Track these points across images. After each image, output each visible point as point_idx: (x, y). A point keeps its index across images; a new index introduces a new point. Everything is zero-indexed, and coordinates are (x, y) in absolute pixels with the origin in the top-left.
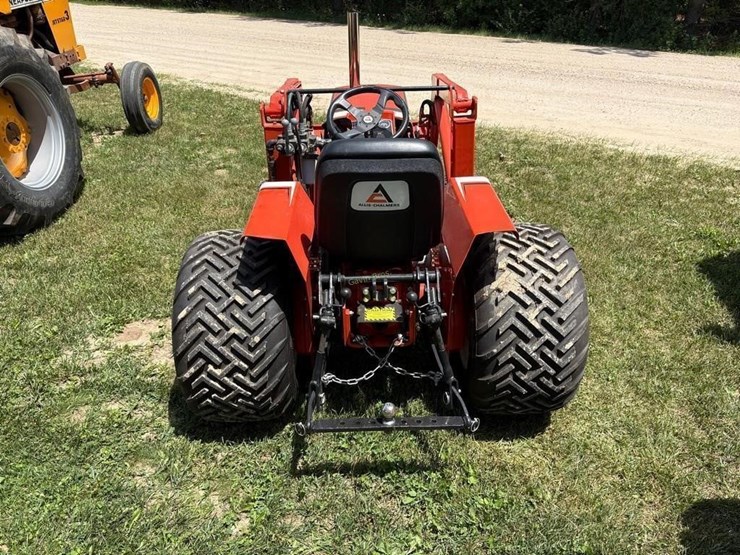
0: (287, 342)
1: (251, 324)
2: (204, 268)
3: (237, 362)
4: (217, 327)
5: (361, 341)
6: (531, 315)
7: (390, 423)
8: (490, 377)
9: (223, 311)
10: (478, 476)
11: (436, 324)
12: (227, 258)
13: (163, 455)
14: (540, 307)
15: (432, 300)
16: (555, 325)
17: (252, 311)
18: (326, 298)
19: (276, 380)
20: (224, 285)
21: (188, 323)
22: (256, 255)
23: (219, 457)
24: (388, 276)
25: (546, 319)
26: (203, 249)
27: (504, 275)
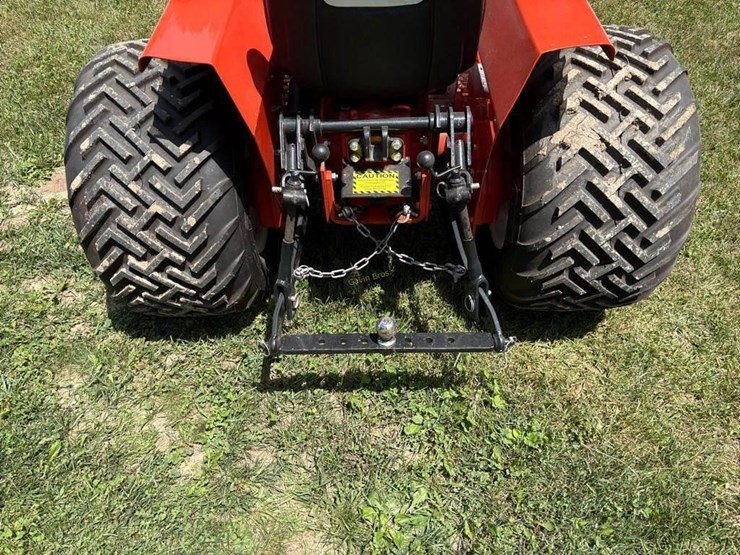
0: (240, 220)
1: (181, 198)
2: (101, 107)
3: (167, 253)
4: (130, 203)
5: (350, 216)
6: (611, 187)
7: (388, 345)
8: (536, 274)
9: (137, 179)
10: (505, 397)
11: (464, 202)
12: (136, 90)
13: (95, 360)
14: (628, 173)
15: (457, 163)
16: (646, 201)
17: (180, 179)
18: (292, 159)
19: (229, 275)
20: (134, 136)
21: (86, 197)
22: (181, 85)
23: (169, 361)
24: (389, 122)
25: (633, 192)
26: (100, 75)
27: (575, 120)
